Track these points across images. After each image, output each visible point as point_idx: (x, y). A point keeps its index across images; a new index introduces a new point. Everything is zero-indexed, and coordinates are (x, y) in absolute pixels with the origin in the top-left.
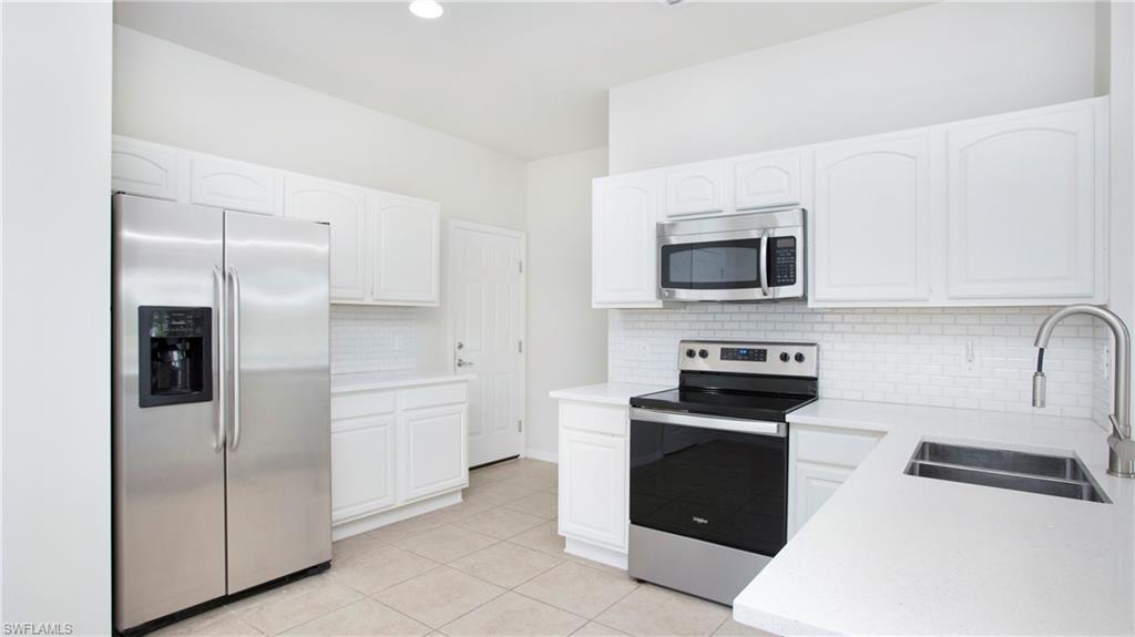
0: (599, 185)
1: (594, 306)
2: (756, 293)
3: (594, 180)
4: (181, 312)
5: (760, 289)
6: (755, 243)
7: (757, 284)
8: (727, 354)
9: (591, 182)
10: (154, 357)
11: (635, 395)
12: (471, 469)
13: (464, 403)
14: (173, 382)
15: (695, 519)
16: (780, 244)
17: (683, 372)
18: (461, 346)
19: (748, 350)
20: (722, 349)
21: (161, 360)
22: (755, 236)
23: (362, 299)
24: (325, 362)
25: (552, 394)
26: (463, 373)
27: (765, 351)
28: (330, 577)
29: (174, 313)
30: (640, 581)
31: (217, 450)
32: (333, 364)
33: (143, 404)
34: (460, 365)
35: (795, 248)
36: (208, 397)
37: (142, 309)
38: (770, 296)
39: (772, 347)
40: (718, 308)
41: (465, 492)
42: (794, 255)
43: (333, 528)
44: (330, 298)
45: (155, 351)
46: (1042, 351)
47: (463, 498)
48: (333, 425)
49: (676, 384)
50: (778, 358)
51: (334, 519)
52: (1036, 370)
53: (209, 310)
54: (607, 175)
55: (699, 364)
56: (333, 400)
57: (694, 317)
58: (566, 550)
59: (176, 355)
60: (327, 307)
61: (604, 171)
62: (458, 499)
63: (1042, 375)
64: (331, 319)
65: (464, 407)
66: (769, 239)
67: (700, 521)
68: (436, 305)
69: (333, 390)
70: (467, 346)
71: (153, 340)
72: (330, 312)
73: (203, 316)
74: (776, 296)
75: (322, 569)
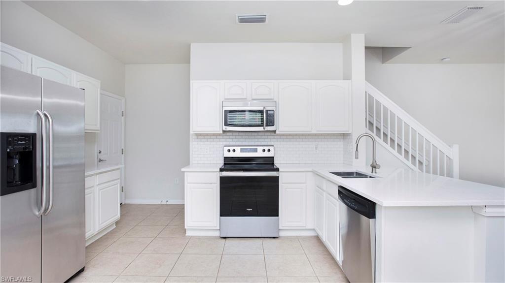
1: (191, 133)
2: (261, 129)
3: (191, 82)
4: (22, 136)
5: (263, 127)
6: (262, 111)
7: (262, 125)
8: (242, 151)
13: (118, 179)
15: (247, 209)
17: (225, 158)
18: (100, 152)
19: (251, 149)
20: (241, 149)
22: (262, 109)
25: (183, 170)
27: (257, 148)
30: (225, 238)
34: (99, 161)
35: (274, 114)
36: (34, 186)
38: (266, 130)
39: (260, 147)
40: (237, 134)
42: (274, 116)
50: (262, 151)
55: (232, 155)
58: (186, 235)
65: (119, 181)
66: (267, 111)
67: (249, 210)
68: (99, 131)
70: (102, 152)
73: (31, 138)
74: (268, 130)
75: (82, 270)
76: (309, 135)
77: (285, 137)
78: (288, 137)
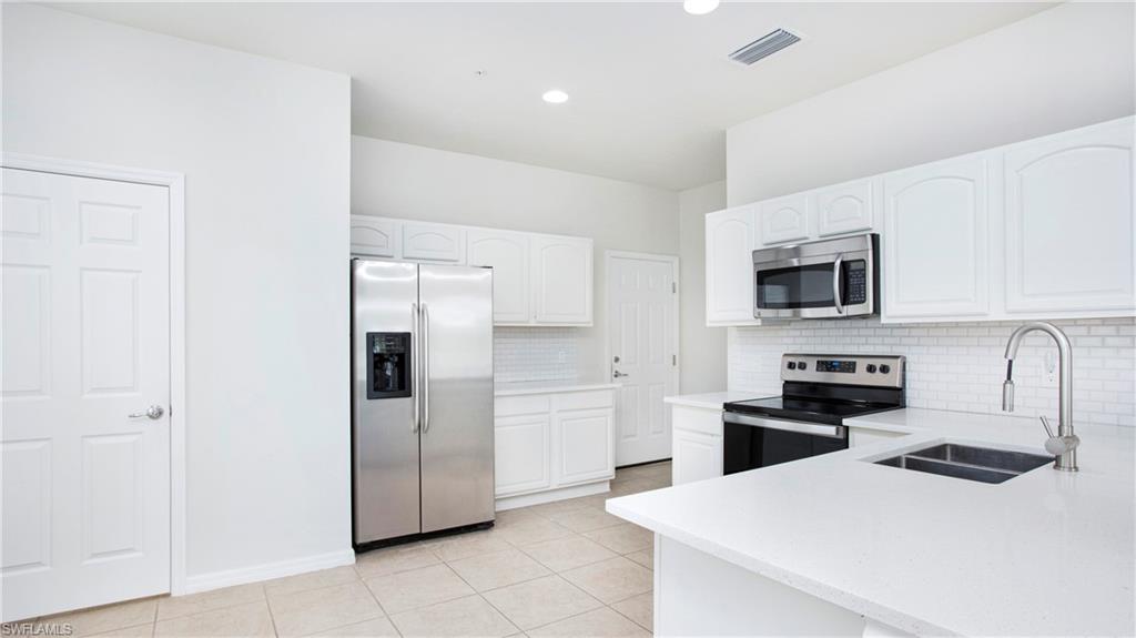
0: (712, 219)
1: (708, 325)
2: (831, 312)
3: (707, 215)
4: (392, 336)
5: (834, 308)
6: (830, 266)
7: (831, 303)
8: (822, 367)
9: (704, 217)
10: (376, 367)
11: (728, 401)
12: (617, 468)
13: (612, 406)
14: (388, 385)
16: (853, 266)
17: (786, 382)
18: (617, 360)
19: (840, 363)
20: (818, 362)
21: (381, 368)
22: (831, 261)
23: (528, 322)
24: (488, 373)
25: (666, 399)
26: (618, 383)
27: (855, 363)
28: (494, 533)
29: (389, 337)
31: (415, 431)
32: (495, 375)
33: (369, 398)
34: (616, 376)
35: (864, 270)
36: (409, 394)
37: (368, 334)
38: (844, 314)
39: (860, 359)
41: (612, 483)
42: (864, 276)
43: (496, 500)
44: (493, 322)
45: (377, 362)
46: (1010, 362)
47: (611, 487)
48: (496, 421)
49: (780, 393)
50: (865, 367)
51: (497, 493)
52: (1006, 378)
53: (409, 334)
54: (725, 207)
55: (798, 376)
56: (496, 401)
57: (798, 333)
59: (389, 366)
60: (490, 330)
61: (722, 204)
62: (606, 488)
63: (1012, 383)
64: (494, 337)
65: (610, 410)
66: (843, 263)
68: (591, 325)
69: (496, 393)
70: (622, 360)
71: (376, 355)
72: (494, 332)
73: (405, 338)
74: (850, 314)
75: (487, 526)
76: (978, 325)
77: (924, 332)
78: (932, 332)
